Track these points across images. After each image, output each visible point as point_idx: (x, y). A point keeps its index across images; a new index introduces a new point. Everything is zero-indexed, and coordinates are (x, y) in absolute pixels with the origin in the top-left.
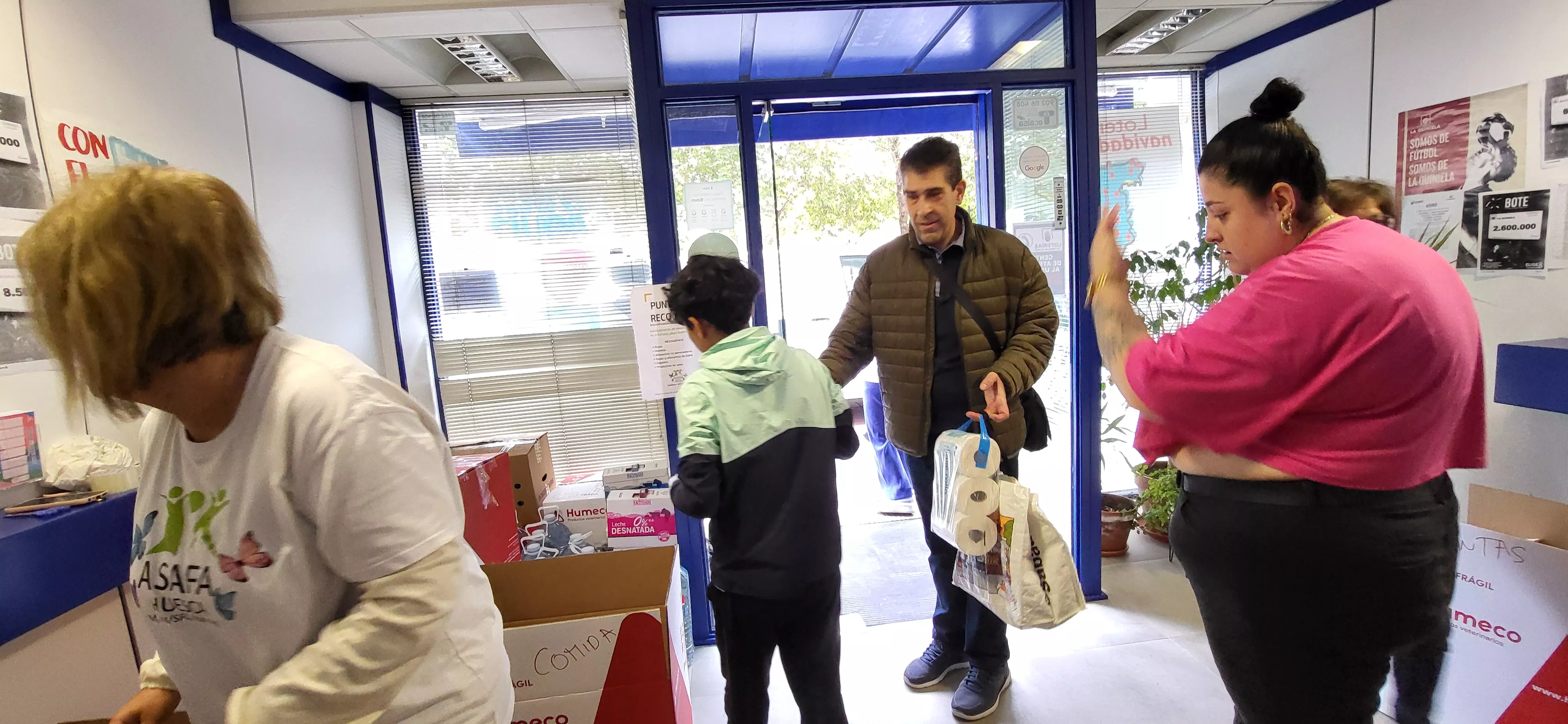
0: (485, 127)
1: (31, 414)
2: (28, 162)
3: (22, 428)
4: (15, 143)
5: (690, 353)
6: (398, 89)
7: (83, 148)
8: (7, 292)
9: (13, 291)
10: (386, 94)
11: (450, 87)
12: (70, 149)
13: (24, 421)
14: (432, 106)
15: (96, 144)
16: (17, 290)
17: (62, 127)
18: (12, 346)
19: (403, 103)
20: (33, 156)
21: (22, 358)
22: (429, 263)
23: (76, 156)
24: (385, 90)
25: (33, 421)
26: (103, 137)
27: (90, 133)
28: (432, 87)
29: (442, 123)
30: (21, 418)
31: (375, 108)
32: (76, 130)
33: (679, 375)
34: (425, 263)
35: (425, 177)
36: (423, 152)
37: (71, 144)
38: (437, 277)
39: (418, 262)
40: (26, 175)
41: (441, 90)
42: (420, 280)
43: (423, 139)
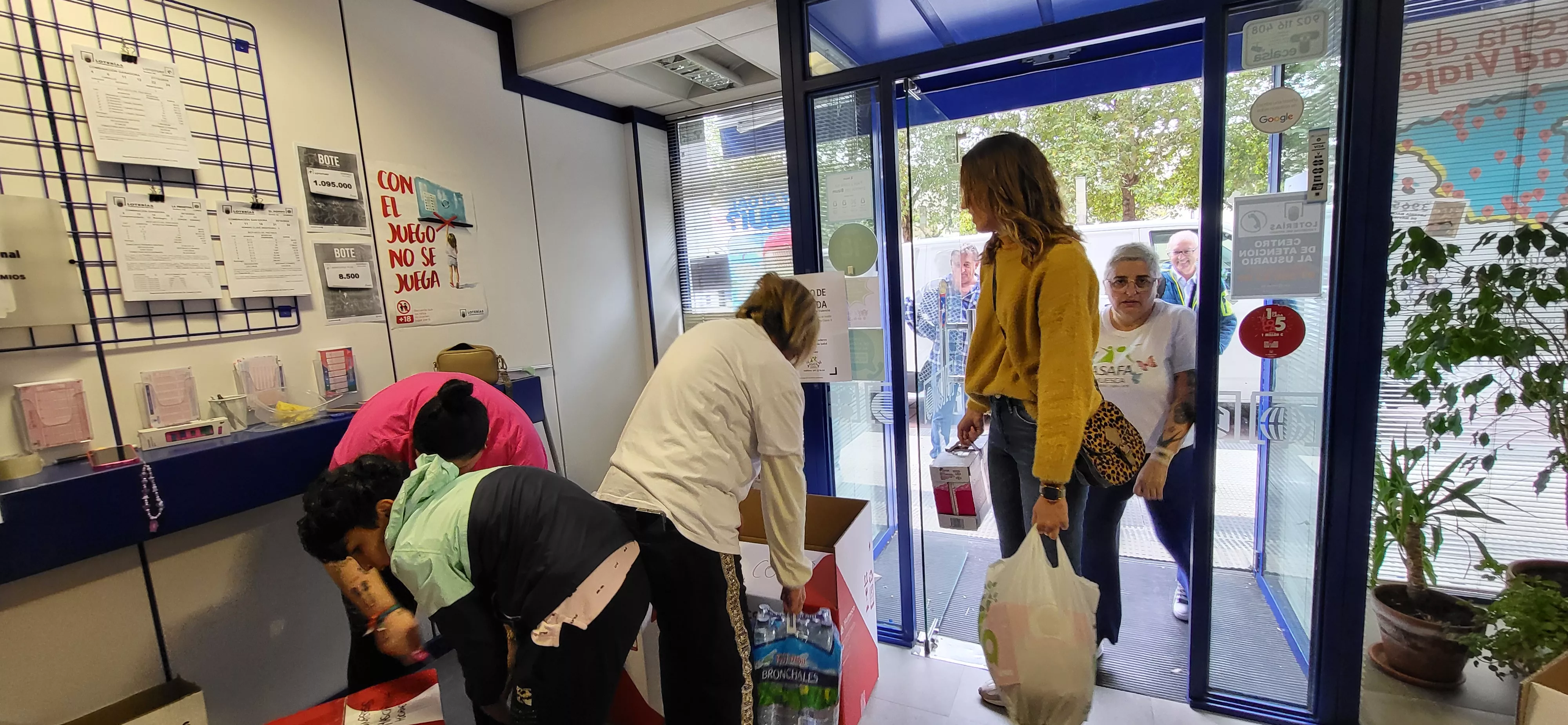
0: (742, 130)
1: (350, 349)
2: (357, 198)
3: (343, 358)
4: (349, 186)
5: (825, 342)
6: (660, 107)
7: (394, 186)
8: (341, 276)
9: (345, 276)
10: (651, 112)
11: (693, 100)
12: (384, 187)
13: (345, 353)
14: (687, 118)
15: (404, 184)
16: (347, 275)
17: (380, 173)
18: (343, 307)
19: (667, 118)
20: (360, 194)
21: (350, 315)
22: (683, 252)
23: (389, 193)
24: (651, 110)
25: (351, 353)
26: (410, 178)
27: (401, 176)
28: (677, 103)
29: (695, 133)
30: (343, 351)
31: (640, 126)
32: (390, 174)
33: (814, 362)
34: (680, 253)
35: (683, 178)
36: (683, 160)
37: (386, 185)
38: (689, 264)
39: (675, 252)
40: (355, 206)
41: (686, 104)
42: (676, 266)
43: (683, 148)
